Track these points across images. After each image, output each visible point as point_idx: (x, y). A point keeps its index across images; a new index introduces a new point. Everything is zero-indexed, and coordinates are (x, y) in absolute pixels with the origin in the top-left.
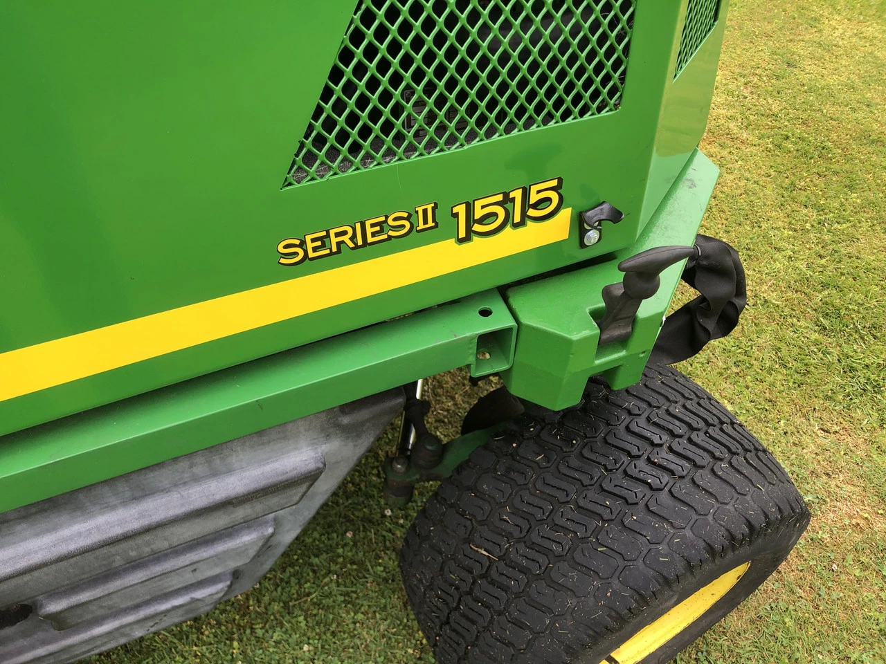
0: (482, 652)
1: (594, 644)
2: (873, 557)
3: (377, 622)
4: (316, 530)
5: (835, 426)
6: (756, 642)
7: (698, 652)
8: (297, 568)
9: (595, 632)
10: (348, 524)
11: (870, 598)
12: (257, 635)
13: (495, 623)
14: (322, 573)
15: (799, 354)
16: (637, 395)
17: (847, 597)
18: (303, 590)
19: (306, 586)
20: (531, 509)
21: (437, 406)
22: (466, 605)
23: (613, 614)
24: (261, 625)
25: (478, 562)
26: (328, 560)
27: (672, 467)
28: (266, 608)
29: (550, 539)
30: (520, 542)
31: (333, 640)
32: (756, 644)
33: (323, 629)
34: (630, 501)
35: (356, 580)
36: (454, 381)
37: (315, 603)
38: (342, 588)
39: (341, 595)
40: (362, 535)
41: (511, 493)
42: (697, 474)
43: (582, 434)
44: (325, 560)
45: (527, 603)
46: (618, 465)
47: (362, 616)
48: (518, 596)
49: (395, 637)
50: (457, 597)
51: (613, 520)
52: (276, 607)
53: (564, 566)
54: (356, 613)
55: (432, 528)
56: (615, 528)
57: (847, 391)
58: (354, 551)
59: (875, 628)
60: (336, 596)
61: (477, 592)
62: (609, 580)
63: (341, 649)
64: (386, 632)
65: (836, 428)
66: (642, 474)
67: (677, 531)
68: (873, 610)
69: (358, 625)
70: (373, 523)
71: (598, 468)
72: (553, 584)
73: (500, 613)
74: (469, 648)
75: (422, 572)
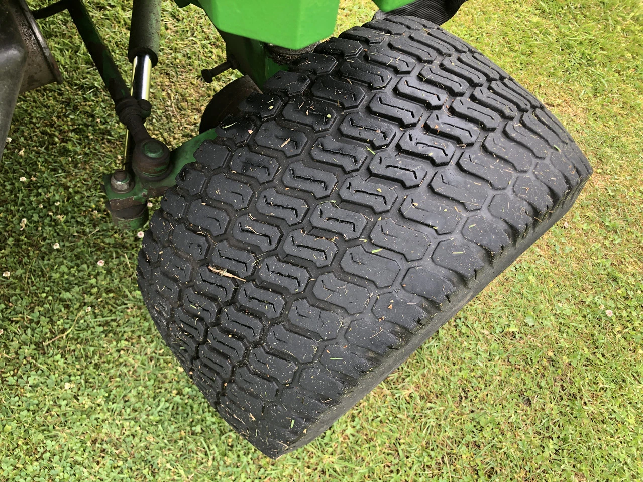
0: (241, 389)
1: (375, 367)
2: (596, 211)
3: (142, 347)
4: (63, 264)
5: (558, 100)
6: (506, 301)
7: (456, 319)
8: (47, 306)
9: (376, 353)
10: (99, 253)
11: (597, 247)
12: (9, 383)
13: (251, 356)
14: (76, 307)
15: (523, 37)
16: (403, 48)
17: (577, 249)
18: (56, 327)
19: (59, 323)
20: (280, 213)
21: (183, 120)
22: (215, 339)
23: (398, 329)
24: (12, 373)
25: (221, 286)
26: (81, 292)
27: (457, 132)
28: (16, 354)
29: (308, 247)
30: (272, 255)
31: (97, 373)
32: (506, 303)
33: (85, 364)
34: (408, 184)
35: (115, 308)
36: (199, 93)
37: (72, 339)
38: (100, 319)
39: (100, 326)
40: (115, 261)
41: (252, 196)
42: (488, 139)
43: (338, 105)
44: (77, 293)
45: (287, 330)
46: (389, 139)
47: (126, 343)
48: (275, 322)
49: (164, 358)
50: (202, 329)
51: (388, 211)
52: (26, 351)
53: (330, 279)
54: (118, 341)
55: (160, 253)
56: (392, 221)
57: (566, 66)
58: (108, 279)
59: (603, 272)
60: (94, 328)
61: (224, 322)
62: (390, 289)
63: (107, 380)
64: (154, 355)
65: (559, 101)
66: (420, 146)
67: (473, 213)
68: (600, 257)
69: (122, 352)
70: (127, 248)
71: (364, 147)
72: (318, 304)
73: (256, 345)
74: (225, 384)
75: (159, 303)
